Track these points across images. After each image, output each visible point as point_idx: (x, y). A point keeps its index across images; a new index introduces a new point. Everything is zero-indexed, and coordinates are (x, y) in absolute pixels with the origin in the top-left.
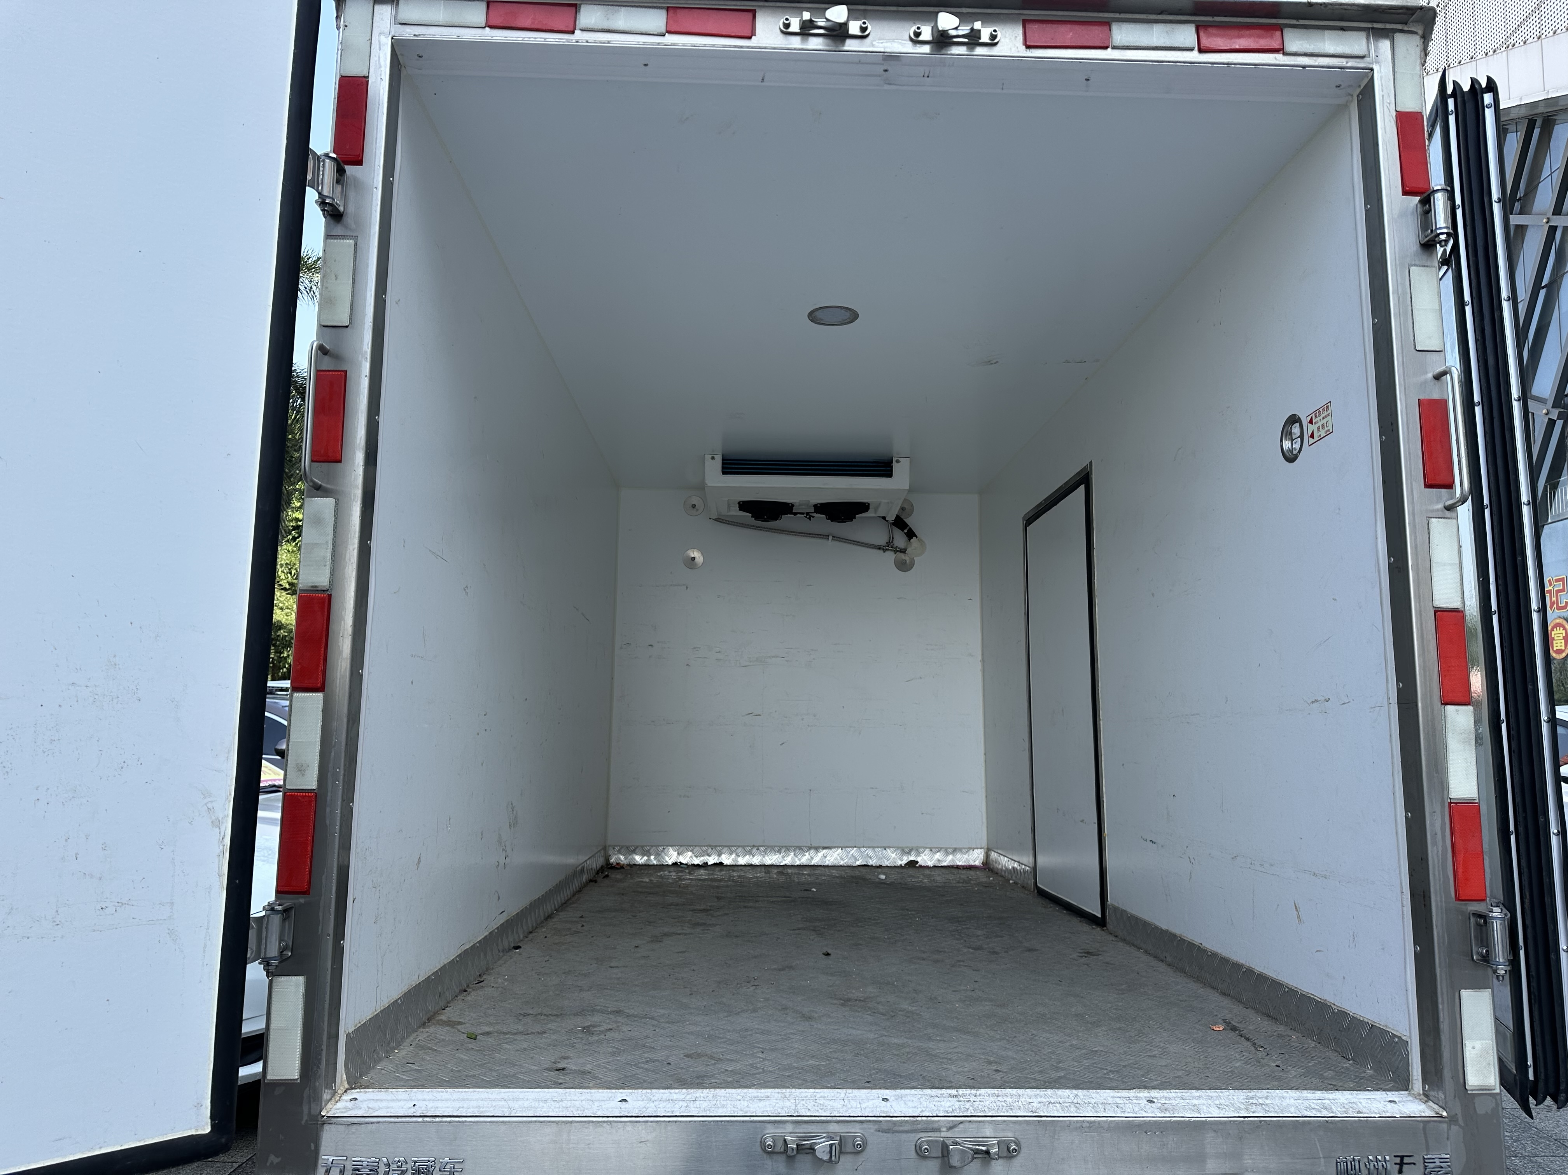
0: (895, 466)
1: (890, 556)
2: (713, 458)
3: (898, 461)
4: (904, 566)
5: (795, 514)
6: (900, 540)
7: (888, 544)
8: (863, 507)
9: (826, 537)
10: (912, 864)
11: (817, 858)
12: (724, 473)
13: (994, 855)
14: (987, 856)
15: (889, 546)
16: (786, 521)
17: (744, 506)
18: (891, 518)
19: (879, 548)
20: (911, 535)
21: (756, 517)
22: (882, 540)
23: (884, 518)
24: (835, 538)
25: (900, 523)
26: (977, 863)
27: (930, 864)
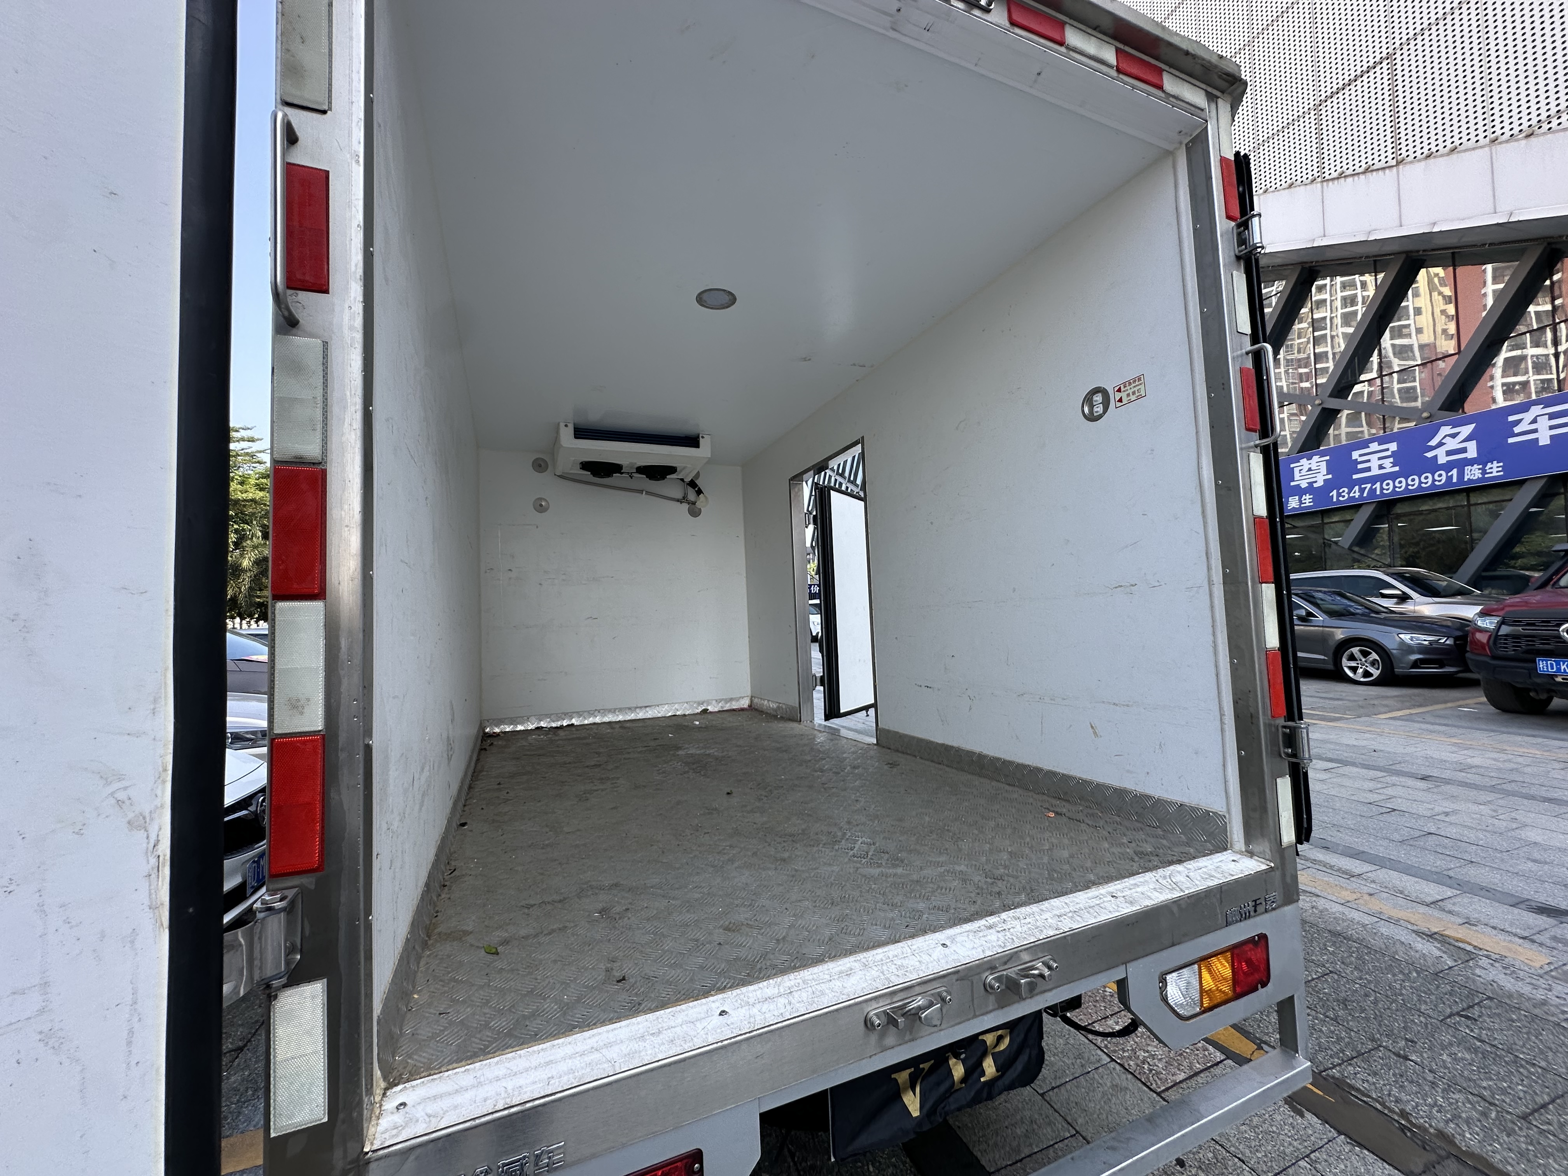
0: (701, 441)
1: (685, 506)
2: (566, 426)
3: (703, 437)
4: (695, 512)
5: (622, 473)
6: (692, 495)
7: (684, 498)
8: (672, 470)
9: (641, 492)
10: (705, 711)
11: (641, 715)
12: (576, 438)
13: (756, 700)
14: (751, 701)
15: (683, 500)
16: (616, 479)
17: (586, 466)
18: (688, 480)
19: (678, 501)
20: (699, 492)
21: (596, 473)
22: (679, 496)
23: (682, 480)
24: (648, 493)
25: (693, 484)
26: (746, 706)
27: (716, 710)
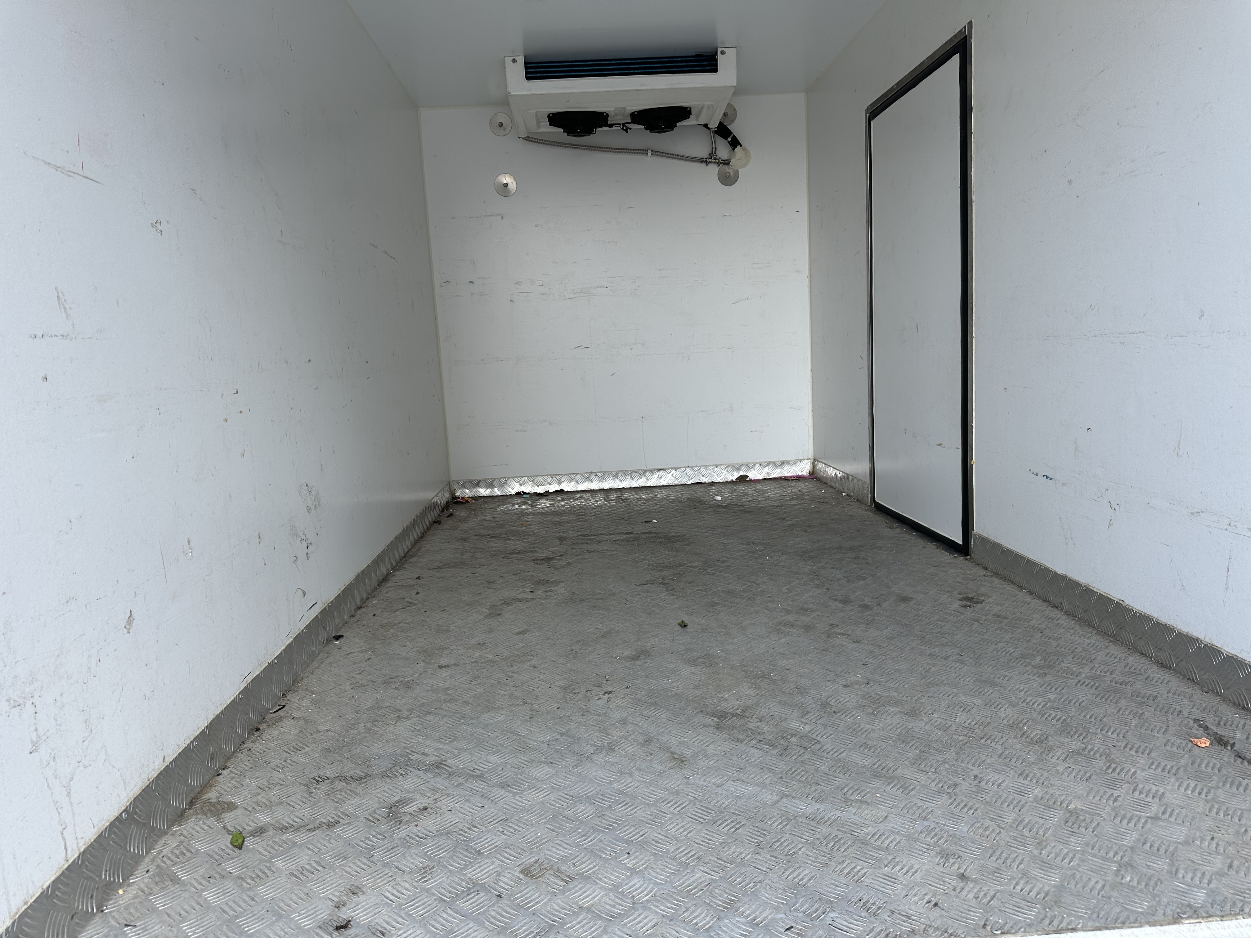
0: (721, 58)
1: (713, 169)
2: (514, 61)
3: (723, 53)
4: (728, 180)
5: (611, 126)
6: (723, 150)
7: (711, 155)
8: (683, 113)
9: (644, 152)
10: (743, 479)
11: (654, 480)
12: (528, 78)
13: (820, 466)
14: (814, 466)
15: (711, 159)
16: (601, 135)
17: (556, 119)
18: (714, 125)
19: (702, 161)
20: (735, 143)
21: (570, 131)
22: (704, 153)
23: (706, 126)
24: (655, 153)
25: (723, 131)
26: (805, 473)
27: (760, 477)
